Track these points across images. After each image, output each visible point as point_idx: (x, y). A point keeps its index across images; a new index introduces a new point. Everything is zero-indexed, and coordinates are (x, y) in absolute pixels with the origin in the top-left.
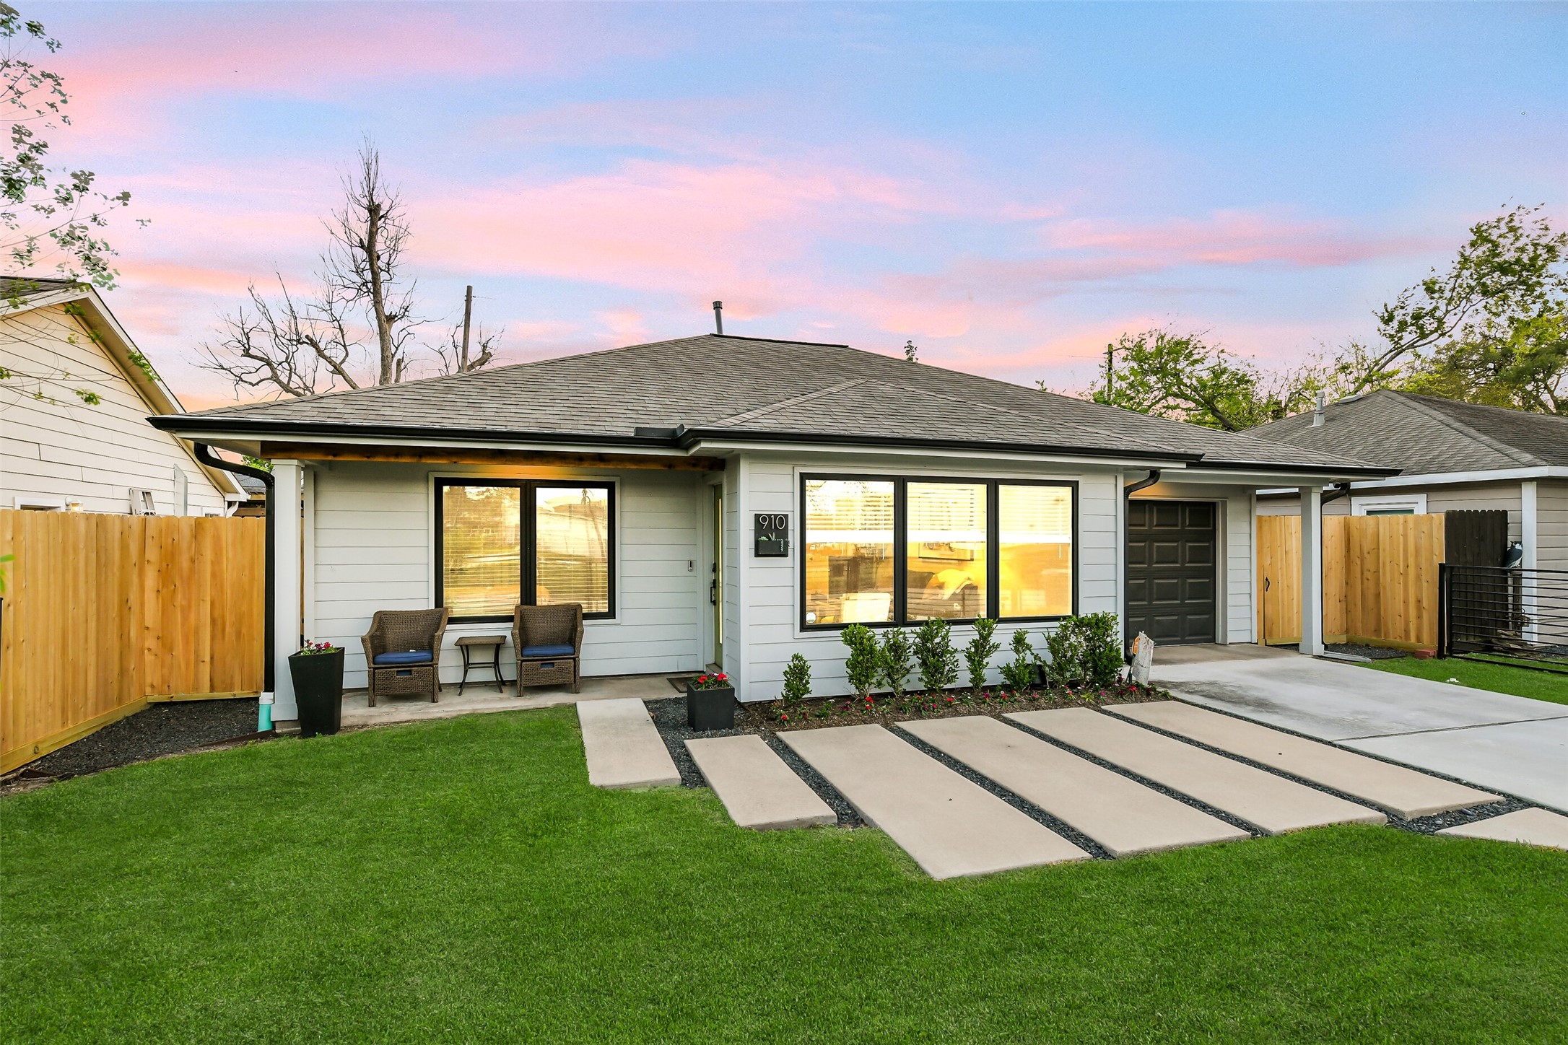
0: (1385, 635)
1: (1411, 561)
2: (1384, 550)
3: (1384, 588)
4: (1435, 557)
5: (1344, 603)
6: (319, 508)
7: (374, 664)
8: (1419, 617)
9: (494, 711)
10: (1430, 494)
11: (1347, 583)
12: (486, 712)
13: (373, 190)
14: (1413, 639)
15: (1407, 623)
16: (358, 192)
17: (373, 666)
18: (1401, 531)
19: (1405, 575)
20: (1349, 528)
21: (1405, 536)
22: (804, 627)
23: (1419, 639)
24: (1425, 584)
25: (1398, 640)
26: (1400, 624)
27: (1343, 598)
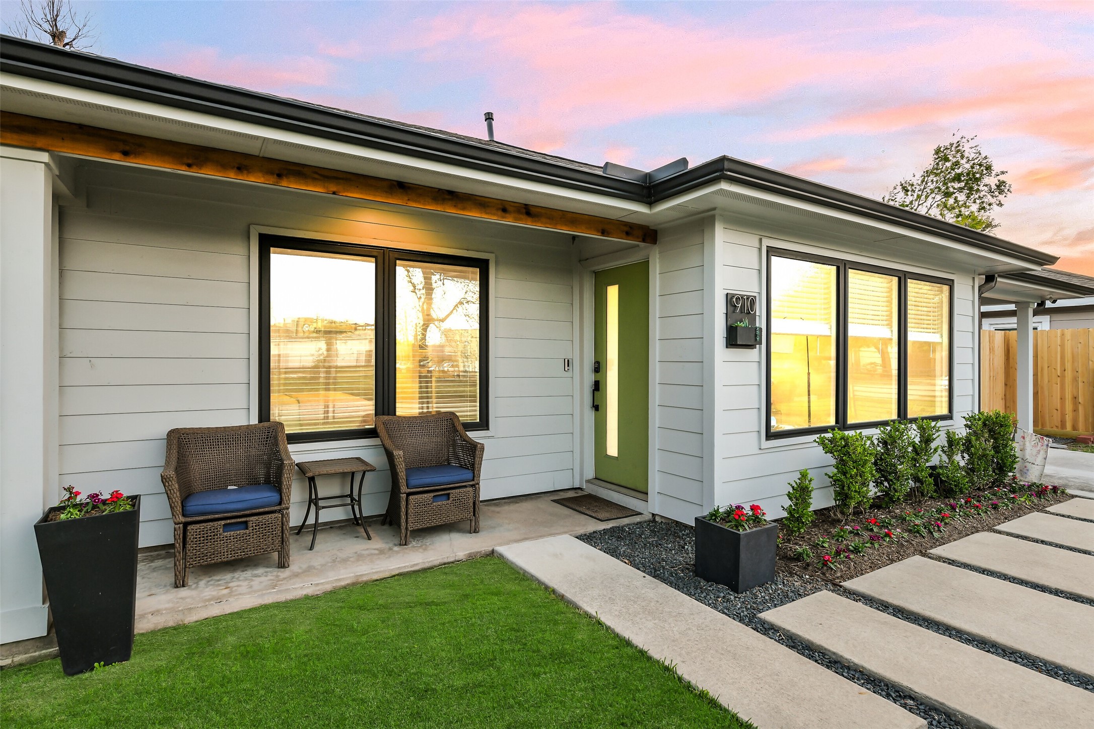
0: (1042, 425)
1: (1068, 366)
2: (1042, 358)
3: (1042, 388)
4: (1090, 362)
5: (1004, 400)
6: (68, 265)
7: (184, 515)
8: (1075, 410)
9: (387, 575)
10: (1052, 315)
11: (1006, 385)
12: (375, 577)
13: (57, 16)
14: (1069, 428)
15: (1063, 415)
16: (39, 16)
17: (182, 519)
18: (1059, 342)
19: (1062, 377)
20: (1008, 341)
21: (1062, 346)
22: (771, 435)
23: (1074, 428)
24: (1080, 384)
25: (1055, 429)
26: (1057, 417)
27: (1004, 397)
